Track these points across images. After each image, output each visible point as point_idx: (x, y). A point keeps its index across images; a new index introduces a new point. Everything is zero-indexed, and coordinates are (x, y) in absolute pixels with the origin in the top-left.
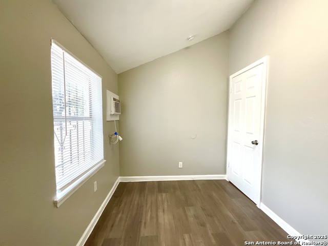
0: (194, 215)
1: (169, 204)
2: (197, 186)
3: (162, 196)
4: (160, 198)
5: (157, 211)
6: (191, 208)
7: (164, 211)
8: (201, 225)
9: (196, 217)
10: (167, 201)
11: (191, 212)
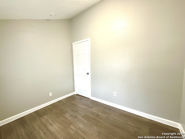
0: (70, 116)
1: (52, 119)
2: (64, 103)
3: (44, 118)
4: (44, 120)
5: (46, 127)
6: (66, 114)
7: (51, 124)
8: (75, 117)
9: (71, 116)
10: (50, 118)
11: (67, 115)
